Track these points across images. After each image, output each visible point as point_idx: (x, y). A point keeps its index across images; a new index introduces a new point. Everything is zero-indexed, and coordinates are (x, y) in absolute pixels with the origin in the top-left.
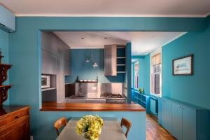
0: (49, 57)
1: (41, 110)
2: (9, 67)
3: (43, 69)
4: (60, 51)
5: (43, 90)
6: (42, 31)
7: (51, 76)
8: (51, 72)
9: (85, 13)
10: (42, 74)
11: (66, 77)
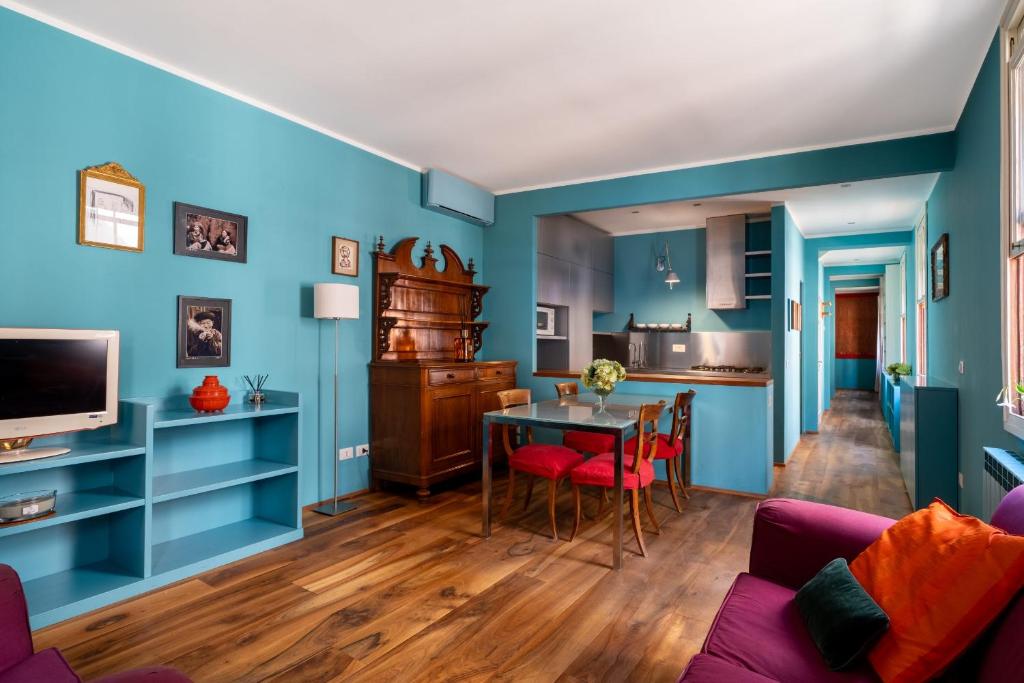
0: (556, 267)
1: (535, 374)
2: (484, 290)
3: (542, 292)
4: (578, 249)
5: (540, 337)
6: (541, 216)
7: (558, 309)
8: (556, 302)
9: (628, 170)
10: (539, 305)
11: (596, 315)
